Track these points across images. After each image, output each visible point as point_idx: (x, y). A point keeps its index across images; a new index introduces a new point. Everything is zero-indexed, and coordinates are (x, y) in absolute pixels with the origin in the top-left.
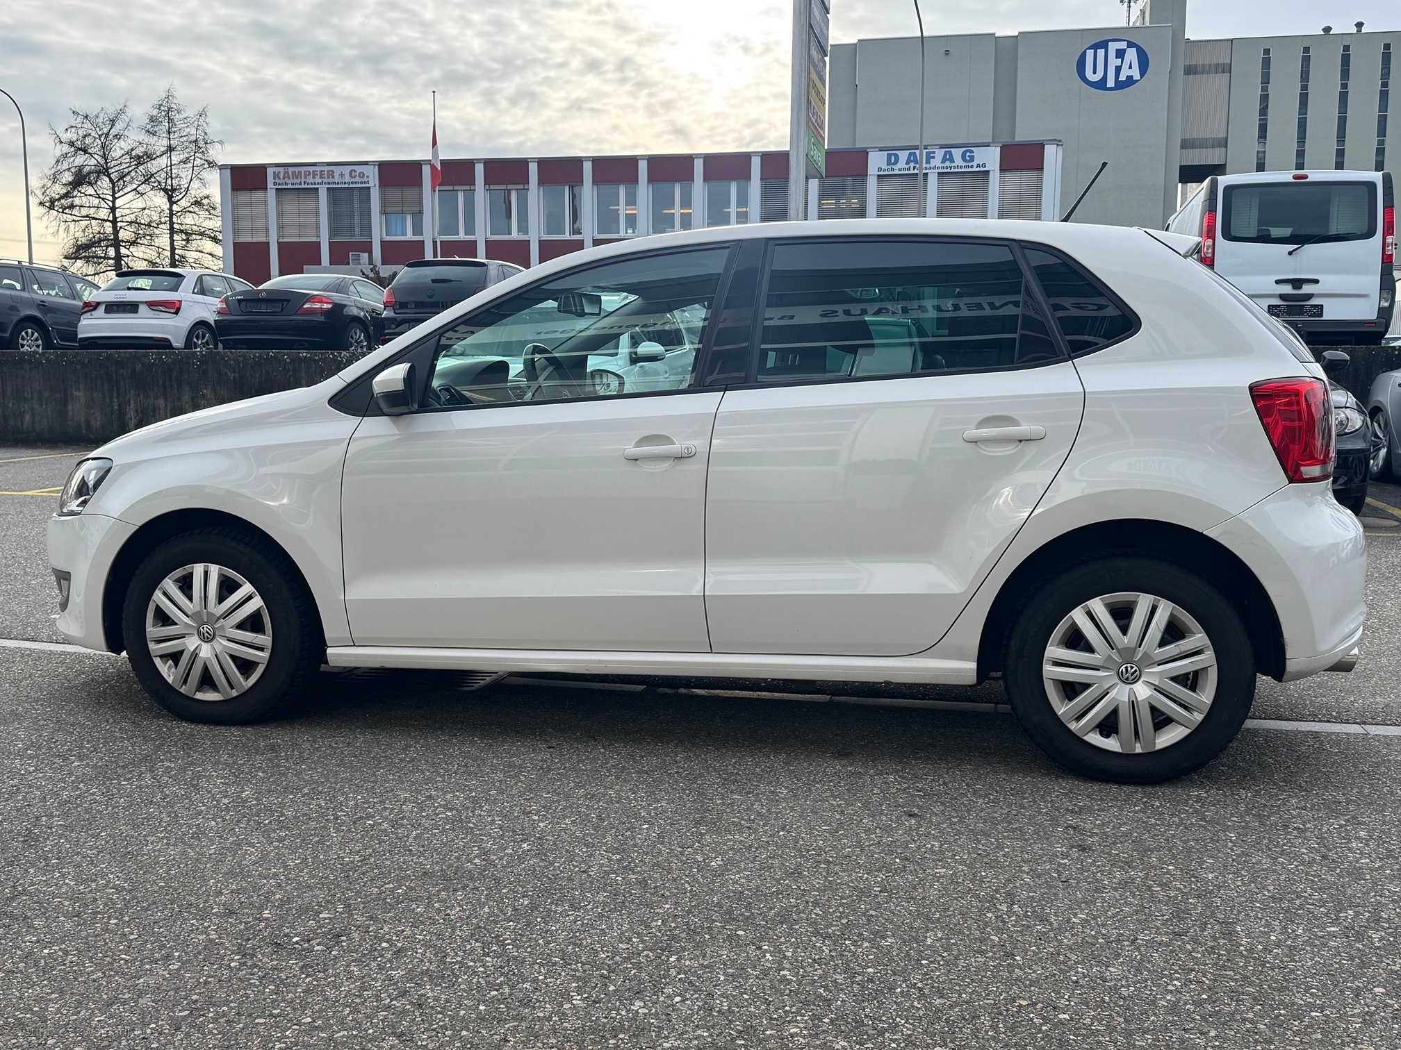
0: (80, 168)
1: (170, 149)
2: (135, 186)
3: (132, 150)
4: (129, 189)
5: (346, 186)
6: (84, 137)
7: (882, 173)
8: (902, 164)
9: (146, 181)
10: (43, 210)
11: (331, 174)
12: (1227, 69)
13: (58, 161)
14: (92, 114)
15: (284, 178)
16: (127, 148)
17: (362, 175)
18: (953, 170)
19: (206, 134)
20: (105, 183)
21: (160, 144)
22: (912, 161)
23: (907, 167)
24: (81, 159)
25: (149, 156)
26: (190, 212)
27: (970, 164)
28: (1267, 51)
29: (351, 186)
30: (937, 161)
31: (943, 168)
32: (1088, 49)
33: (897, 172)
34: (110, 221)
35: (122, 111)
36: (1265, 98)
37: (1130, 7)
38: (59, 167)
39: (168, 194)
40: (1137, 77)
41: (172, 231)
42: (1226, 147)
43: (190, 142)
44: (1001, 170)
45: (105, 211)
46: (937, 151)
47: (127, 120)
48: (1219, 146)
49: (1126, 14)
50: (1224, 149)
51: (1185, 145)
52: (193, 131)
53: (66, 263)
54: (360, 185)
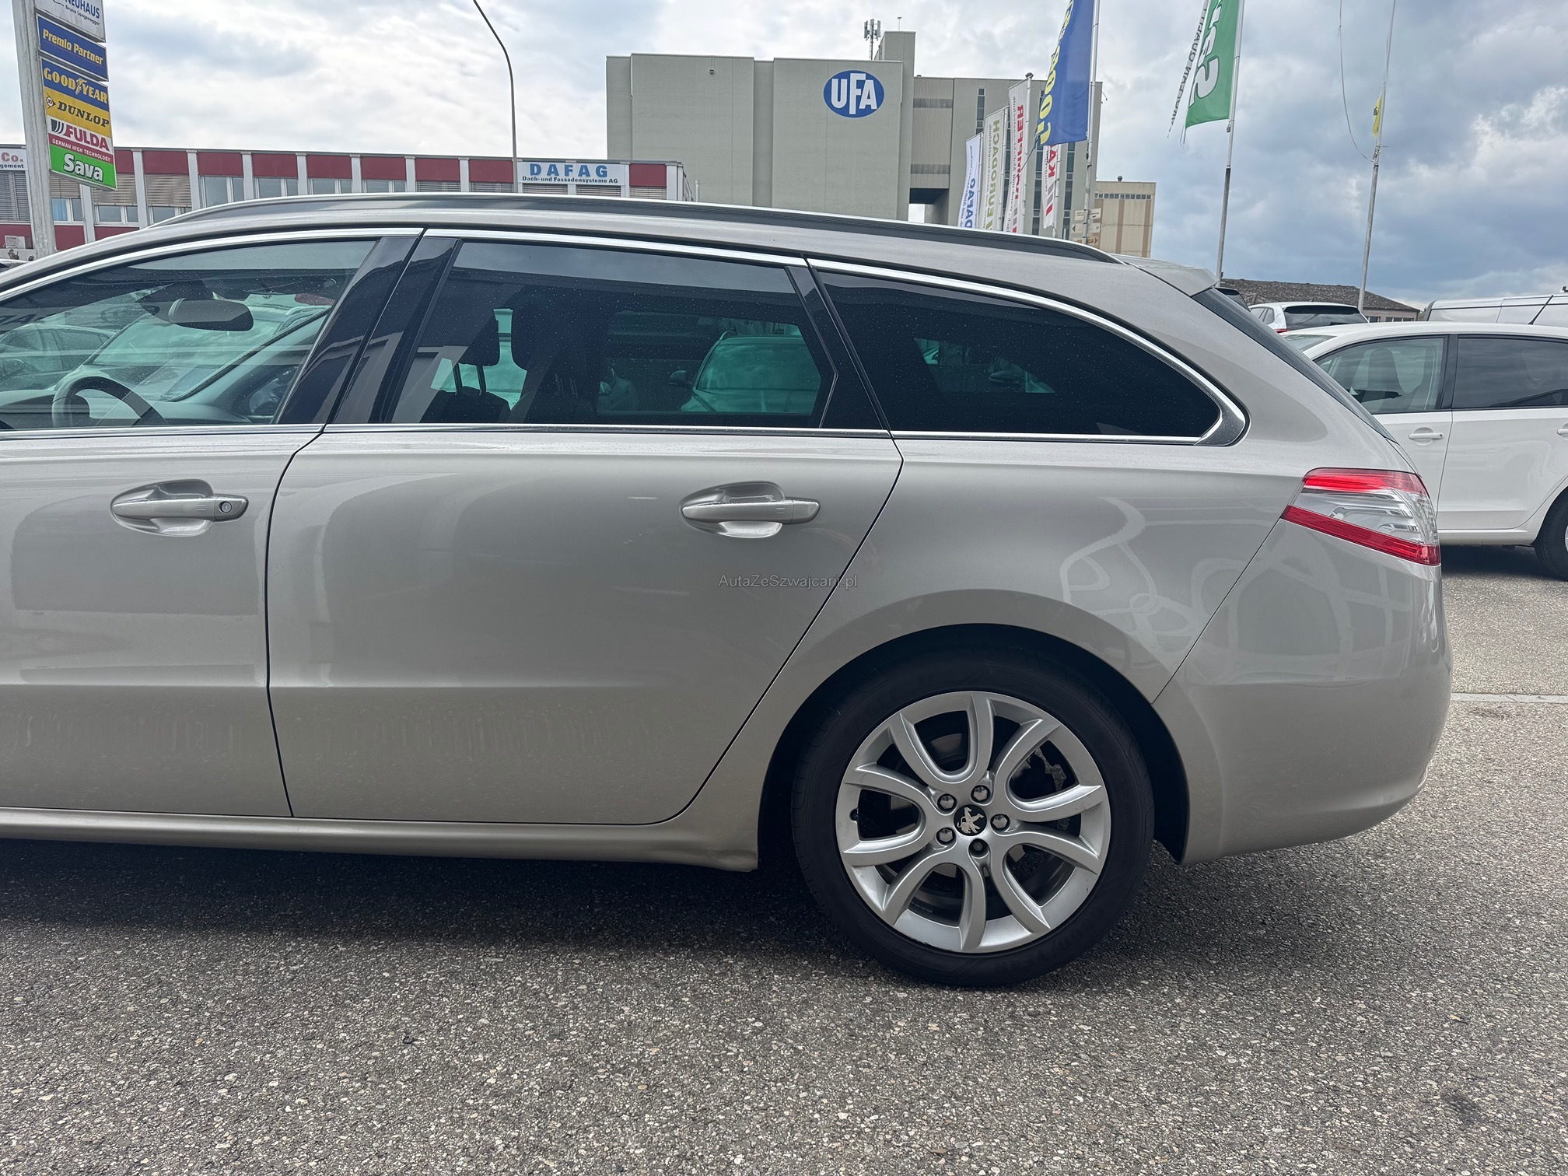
7: (526, 182)
8: (544, 174)
12: (949, 104)
18: (589, 183)
22: (553, 173)
23: (549, 177)
27: (604, 179)
28: (981, 91)
29: (5, 169)
30: (574, 174)
31: (580, 180)
33: (540, 182)
37: (872, 42)
40: (874, 107)
42: (949, 173)
44: (631, 186)
46: (574, 165)
48: (944, 172)
49: (868, 49)
50: (947, 175)
51: (915, 170)
54: (13, 169)
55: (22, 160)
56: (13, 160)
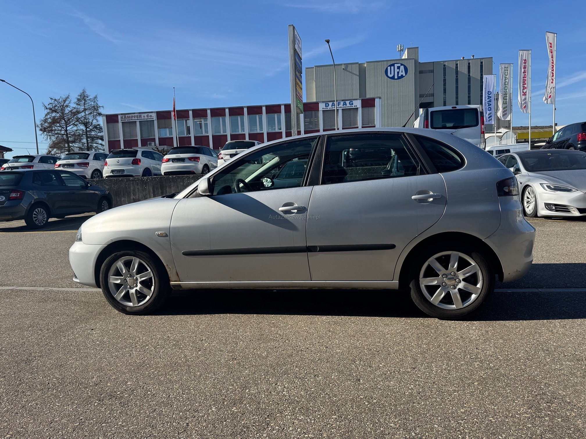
0: (54, 117)
1: (85, 110)
2: (73, 123)
3: (72, 110)
4: (71, 124)
5: (146, 120)
6: (55, 106)
7: (324, 110)
8: (330, 106)
9: (77, 121)
10: (41, 132)
11: (140, 116)
12: (432, 71)
13: (46, 116)
14: (57, 98)
15: (124, 118)
16: (70, 109)
17: (151, 116)
18: (346, 108)
19: (97, 104)
20: (63, 122)
21: (82, 108)
22: (333, 105)
23: (332, 107)
24: (54, 114)
25: (78, 112)
26: (93, 131)
27: (352, 106)
28: (444, 65)
29: (147, 120)
30: (341, 105)
31: (343, 107)
32: (389, 66)
33: (329, 109)
34: (65, 135)
35: (68, 98)
36: (445, 80)
38: (47, 117)
39: (85, 125)
40: (404, 75)
41: (87, 138)
42: (434, 96)
43: (92, 107)
44: (362, 107)
45: (63, 131)
46: (341, 102)
47: (70, 100)
48: (431, 96)
51: (421, 96)
52: (93, 103)
53: (50, 149)
54: (150, 120)
55: (153, 117)
56: (150, 117)
